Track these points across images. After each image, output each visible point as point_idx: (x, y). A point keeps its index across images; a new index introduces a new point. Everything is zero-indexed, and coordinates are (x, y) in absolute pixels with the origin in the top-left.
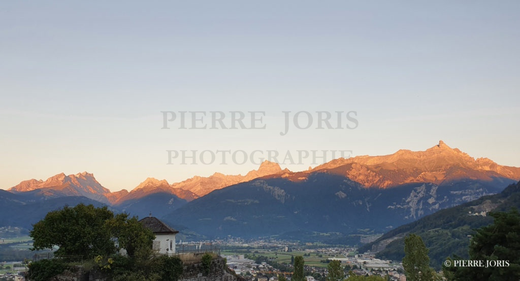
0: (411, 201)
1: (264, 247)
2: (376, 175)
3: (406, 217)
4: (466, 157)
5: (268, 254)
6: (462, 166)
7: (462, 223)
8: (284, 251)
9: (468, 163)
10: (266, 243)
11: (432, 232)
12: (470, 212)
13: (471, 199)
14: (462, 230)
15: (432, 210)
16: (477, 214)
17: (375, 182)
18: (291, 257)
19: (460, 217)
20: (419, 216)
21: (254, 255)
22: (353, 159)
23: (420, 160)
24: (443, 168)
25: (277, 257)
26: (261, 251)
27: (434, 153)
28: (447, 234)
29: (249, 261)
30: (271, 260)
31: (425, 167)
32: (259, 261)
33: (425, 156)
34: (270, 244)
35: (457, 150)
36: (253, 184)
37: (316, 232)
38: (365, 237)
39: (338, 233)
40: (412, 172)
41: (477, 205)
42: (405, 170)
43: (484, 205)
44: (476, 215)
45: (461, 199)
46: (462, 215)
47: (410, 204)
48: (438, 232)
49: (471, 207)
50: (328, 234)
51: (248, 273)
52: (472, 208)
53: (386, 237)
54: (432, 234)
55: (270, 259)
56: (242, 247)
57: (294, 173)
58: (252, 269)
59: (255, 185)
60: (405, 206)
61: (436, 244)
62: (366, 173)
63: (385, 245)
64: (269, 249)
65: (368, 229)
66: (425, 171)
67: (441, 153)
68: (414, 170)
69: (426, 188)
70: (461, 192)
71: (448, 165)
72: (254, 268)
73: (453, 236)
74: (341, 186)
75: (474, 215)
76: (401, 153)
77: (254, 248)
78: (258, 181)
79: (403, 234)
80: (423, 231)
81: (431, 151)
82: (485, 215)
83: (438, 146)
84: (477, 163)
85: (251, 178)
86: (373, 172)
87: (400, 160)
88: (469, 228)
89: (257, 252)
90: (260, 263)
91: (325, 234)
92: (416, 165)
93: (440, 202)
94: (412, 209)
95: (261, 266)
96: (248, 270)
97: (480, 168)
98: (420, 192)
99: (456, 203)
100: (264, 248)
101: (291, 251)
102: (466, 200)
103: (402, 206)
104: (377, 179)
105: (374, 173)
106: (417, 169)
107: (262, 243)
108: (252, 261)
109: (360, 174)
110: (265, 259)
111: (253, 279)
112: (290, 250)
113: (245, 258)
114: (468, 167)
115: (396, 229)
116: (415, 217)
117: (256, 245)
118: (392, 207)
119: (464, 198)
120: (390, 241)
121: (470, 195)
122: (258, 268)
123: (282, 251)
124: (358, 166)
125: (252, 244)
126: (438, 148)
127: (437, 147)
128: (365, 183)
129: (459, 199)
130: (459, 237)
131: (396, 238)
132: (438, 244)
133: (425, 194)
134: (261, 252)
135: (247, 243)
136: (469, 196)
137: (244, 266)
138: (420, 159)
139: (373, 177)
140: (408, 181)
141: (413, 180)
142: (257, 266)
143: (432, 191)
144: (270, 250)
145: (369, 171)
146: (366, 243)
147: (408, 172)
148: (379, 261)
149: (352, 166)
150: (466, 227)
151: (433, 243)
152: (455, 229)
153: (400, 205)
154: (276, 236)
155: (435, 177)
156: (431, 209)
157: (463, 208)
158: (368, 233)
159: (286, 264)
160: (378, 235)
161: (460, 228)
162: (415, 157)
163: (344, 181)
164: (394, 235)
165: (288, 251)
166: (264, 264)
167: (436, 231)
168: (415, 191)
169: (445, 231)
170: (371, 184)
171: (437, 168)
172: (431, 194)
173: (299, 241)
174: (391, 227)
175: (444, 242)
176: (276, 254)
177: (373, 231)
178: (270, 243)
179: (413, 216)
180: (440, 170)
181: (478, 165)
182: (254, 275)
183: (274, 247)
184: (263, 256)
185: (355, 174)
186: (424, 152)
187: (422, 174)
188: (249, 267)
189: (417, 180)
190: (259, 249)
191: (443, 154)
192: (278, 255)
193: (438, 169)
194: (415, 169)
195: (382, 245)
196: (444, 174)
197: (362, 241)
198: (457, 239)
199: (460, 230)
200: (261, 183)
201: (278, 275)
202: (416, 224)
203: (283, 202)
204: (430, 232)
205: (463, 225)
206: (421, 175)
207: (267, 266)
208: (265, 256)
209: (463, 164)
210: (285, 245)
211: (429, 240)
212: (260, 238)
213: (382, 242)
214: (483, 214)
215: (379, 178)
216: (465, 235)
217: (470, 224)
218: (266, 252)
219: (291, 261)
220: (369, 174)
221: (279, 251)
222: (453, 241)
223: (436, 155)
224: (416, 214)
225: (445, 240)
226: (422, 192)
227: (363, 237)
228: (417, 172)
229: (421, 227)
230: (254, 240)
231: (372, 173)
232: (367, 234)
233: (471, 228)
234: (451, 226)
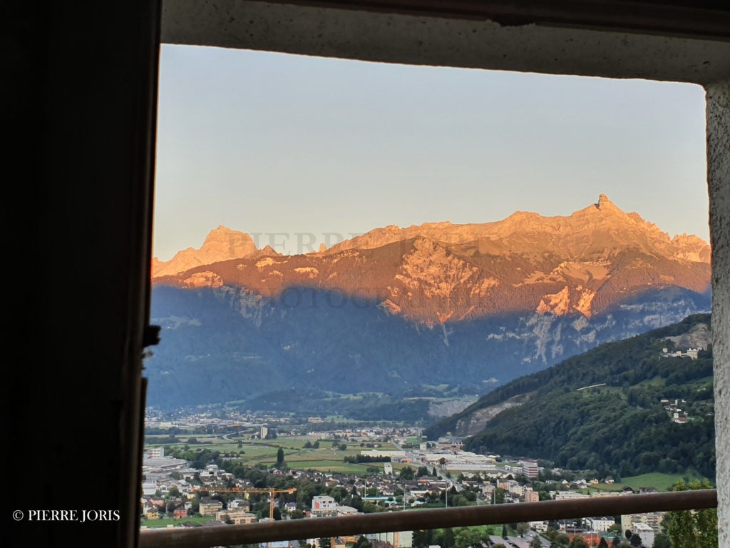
0: (536, 324)
1: (210, 430)
2: (464, 265)
3: (527, 360)
4: (654, 231)
5: (221, 444)
6: (644, 250)
7: (650, 372)
8: (259, 436)
9: (657, 244)
10: (216, 420)
11: (585, 392)
12: (665, 350)
13: (661, 323)
14: (650, 387)
15: (581, 343)
16: (679, 353)
17: (462, 281)
18: (275, 451)
19: (645, 359)
20: (553, 356)
21: (186, 448)
22: (417, 228)
23: (559, 237)
24: (606, 255)
25: (242, 453)
26: (205, 438)
27: (588, 222)
28: (618, 397)
29: (175, 461)
30: (228, 459)
31: (569, 251)
32: (198, 461)
33: (569, 228)
34: (225, 422)
35: (635, 216)
36: (188, 281)
37: (330, 393)
38: (439, 403)
39: (380, 395)
40: (541, 260)
41: (679, 334)
42: (524, 257)
43: (694, 335)
44: (679, 357)
45: (642, 322)
46: (648, 357)
47: (536, 331)
48: (599, 392)
49: (667, 338)
50: (359, 397)
51: (175, 492)
52: (669, 340)
53: (485, 403)
54: (586, 396)
55: (227, 456)
56: (157, 428)
57: (286, 257)
58: (183, 482)
59: (192, 284)
60: (525, 335)
61: (597, 419)
62: (445, 261)
63: (486, 420)
64: (225, 433)
65: (446, 386)
66: (568, 260)
67: (604, 222)
68: (544, 257)
69: (569, 297)
70: (641, 306)
71: (615, 249)
72: (188, 480)
73: (632, 400)
74: (389, 288)
75: (674, 355)
76: (517, 219)
77: (186, 432)
78: (199, 274)
79: (524, 397)
80: (567, 391)
81: (581, 215)
82: (696, 357)
83: (597, 206)
84: (675, 245)
85: (183, 268)
86: (460, 258)
87: (515, 233)
88: (663, 384)
89: (193, 441)
90: (203, 467)
91: (352, 397)
92: (550, 247)
93: (598, 328)
94: (538, 343)
95: (204, 474)
96: (173, 483)
97: (681, 256)
98: (556, 305)
99: (631, 331)
100: (210, 432)
101: (275, 437)
102: (652, 323)
103: (519, 335)
104: (467, 275)
105: (462, 262)
106: (551, 256)
107: (204, 420)
108: (183, 461)
109: (431, 263)
110: (215, 458)
111: (187, 507)
112: (271, 435)
113: (166, 454)
114: (657, 255)
115: (509, 384)
116: (544, 359)
117: (192, 425)
118: (496, 336)
119: (647, 319)
120: (495, 411)
121: (661, 313)
122: (198, 479)
123: (253, 437)
124: (427, 245)
125: (182, 421)
126: (597, 210)
127: (595, 207)
128: (441, 282)
129: (637, 322)
130: (643, 405)
131: (507, 405)
132: (601, 420)
133: (567, 308)
134: (204, 440)
135: (168, 420)
136: (657, 316)
137: (163, 475)
138: (556, 233)
139: (458, 269)
140: (531, 281)
141: (542, 279)
142: (197, 475)
143: (582, 302)
144: (225, 437)
145: (450, 258)
146: (441, 416)
147: (532, 261)
148: (471, 456)
149: (415, 244)
150: (657, 382)
151: (590, 416)
152: (637, 387)
153: (514, 332)
154: (239, 402)
155: (589, 273)
156: (578, 343)
157: (651, 341)
158: (445, 393)
159: (265, 468)
160: (466, 397)
161: (646, 384)
162: (549, 230)
163: (398, 276)
164: (504, 398)
165: (267, 438)
166: (211, 470)
167: (594, 390)
168: (547, 301)
169: (614, 391)
170: (453, 285)
171: (593, 255)
172: (579, 308)
173: (292, 414)
174: (494, 380)
175: (614, 414)
176: (240, 444)
177: (455, 390)
178: (226, 418)
179: (540, 356)
180: (599, 258)
181: (677, 249)
182: (190, 496)
183: (235, 428)
184: (210, 451)
185: (420, 262)
186: (568, 218)
187: (562, 265)
188: (176, 476)
189: (551, 279)
190: (199, 433)
191: (607, 223)
192: (245, 447)
193: (596, 256)
194: (546, 255)
195: (478, 420)
196: (608, 266)
197: (432, 412)
198: (639, 409)
199: (646, 388)
200: (207, 279)
201: (247, 496)
202: (551, 373)
203: (258, 323)
204: (581, 392)
205: (651, 378)
206: (558, 268)
207: (219, 473)
208: (214, 449)
209: (646, 246)
210: (260, 422)
211: (582, 408)
212: (200, 407)
213: (478, 414)
214: (693, 354)
215: (471, 273)
216: (656, 400)
217: (665, 375)
218: (215, 440)
219: (276, 459)
220: (450, 262)
221: (246, 438)
222: (633, 412)
223: (591, 225)
224: (548, 354)
225: (614, 410)
226: (562, 306)
227: (433, 403)
228: (550, 262)
229: (563, 382)
230: (187, 414)
231: (456, 261)
232: (443, 397)
233: (668, 384)
234: (626, 378)
